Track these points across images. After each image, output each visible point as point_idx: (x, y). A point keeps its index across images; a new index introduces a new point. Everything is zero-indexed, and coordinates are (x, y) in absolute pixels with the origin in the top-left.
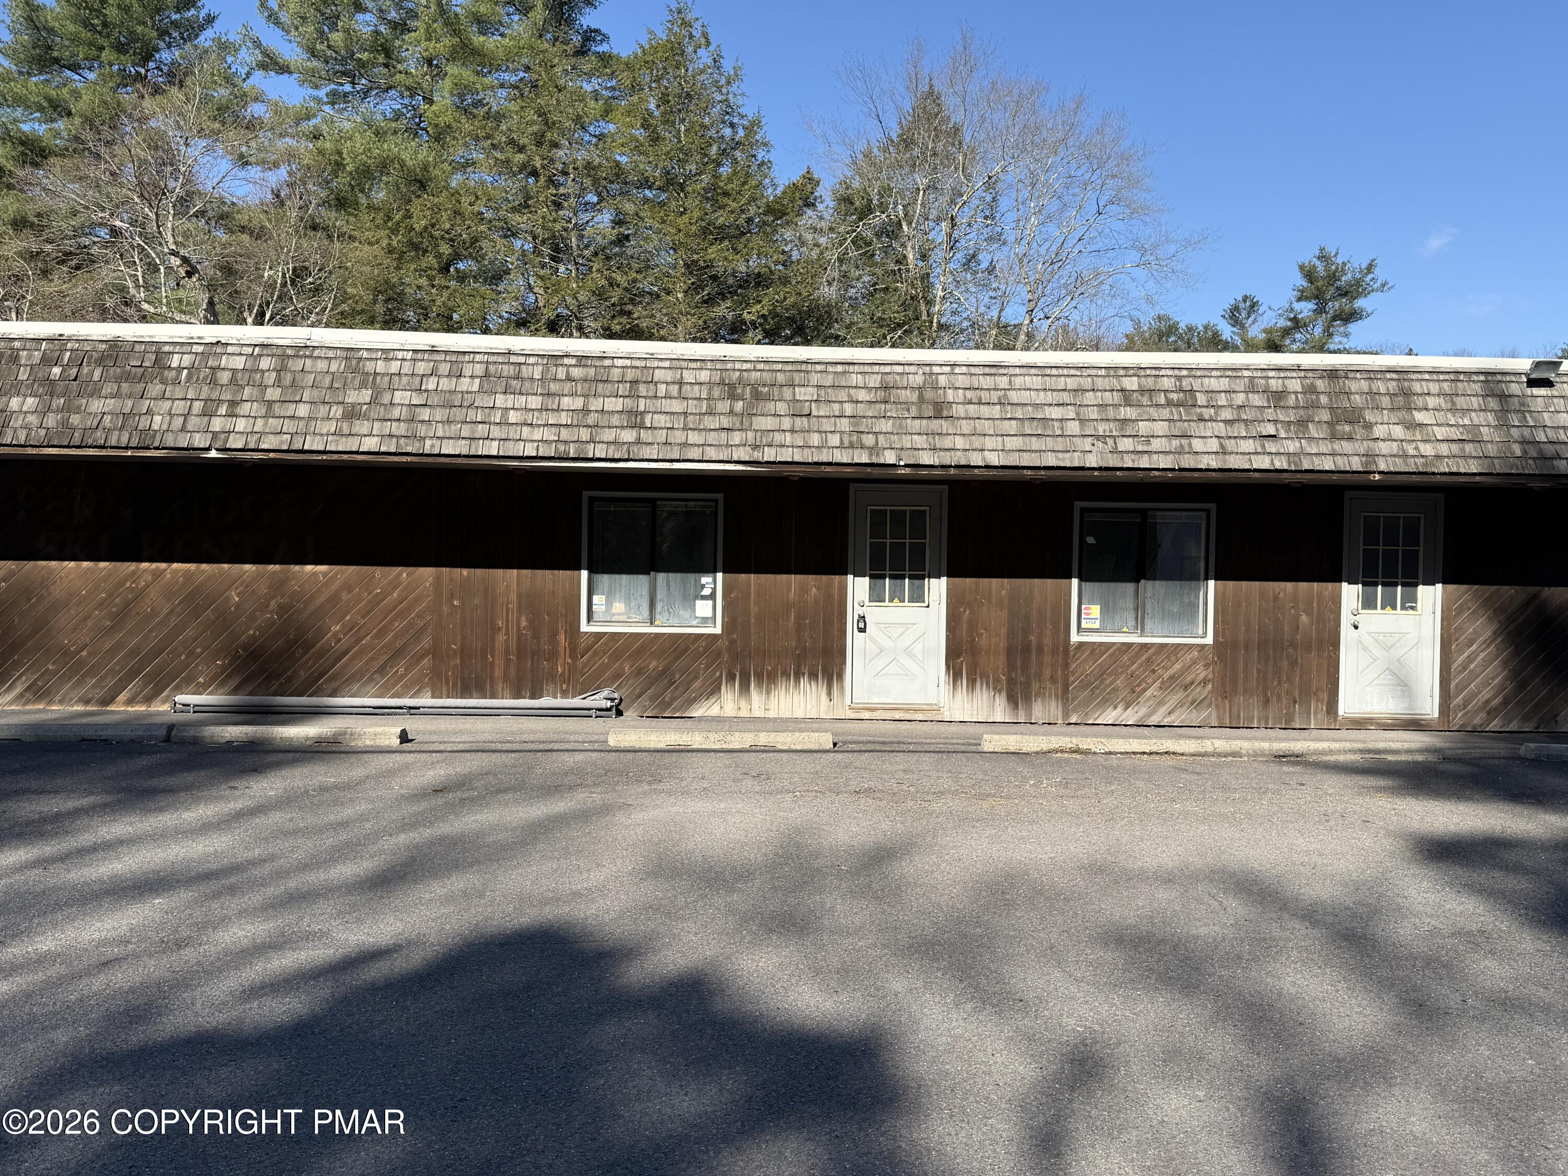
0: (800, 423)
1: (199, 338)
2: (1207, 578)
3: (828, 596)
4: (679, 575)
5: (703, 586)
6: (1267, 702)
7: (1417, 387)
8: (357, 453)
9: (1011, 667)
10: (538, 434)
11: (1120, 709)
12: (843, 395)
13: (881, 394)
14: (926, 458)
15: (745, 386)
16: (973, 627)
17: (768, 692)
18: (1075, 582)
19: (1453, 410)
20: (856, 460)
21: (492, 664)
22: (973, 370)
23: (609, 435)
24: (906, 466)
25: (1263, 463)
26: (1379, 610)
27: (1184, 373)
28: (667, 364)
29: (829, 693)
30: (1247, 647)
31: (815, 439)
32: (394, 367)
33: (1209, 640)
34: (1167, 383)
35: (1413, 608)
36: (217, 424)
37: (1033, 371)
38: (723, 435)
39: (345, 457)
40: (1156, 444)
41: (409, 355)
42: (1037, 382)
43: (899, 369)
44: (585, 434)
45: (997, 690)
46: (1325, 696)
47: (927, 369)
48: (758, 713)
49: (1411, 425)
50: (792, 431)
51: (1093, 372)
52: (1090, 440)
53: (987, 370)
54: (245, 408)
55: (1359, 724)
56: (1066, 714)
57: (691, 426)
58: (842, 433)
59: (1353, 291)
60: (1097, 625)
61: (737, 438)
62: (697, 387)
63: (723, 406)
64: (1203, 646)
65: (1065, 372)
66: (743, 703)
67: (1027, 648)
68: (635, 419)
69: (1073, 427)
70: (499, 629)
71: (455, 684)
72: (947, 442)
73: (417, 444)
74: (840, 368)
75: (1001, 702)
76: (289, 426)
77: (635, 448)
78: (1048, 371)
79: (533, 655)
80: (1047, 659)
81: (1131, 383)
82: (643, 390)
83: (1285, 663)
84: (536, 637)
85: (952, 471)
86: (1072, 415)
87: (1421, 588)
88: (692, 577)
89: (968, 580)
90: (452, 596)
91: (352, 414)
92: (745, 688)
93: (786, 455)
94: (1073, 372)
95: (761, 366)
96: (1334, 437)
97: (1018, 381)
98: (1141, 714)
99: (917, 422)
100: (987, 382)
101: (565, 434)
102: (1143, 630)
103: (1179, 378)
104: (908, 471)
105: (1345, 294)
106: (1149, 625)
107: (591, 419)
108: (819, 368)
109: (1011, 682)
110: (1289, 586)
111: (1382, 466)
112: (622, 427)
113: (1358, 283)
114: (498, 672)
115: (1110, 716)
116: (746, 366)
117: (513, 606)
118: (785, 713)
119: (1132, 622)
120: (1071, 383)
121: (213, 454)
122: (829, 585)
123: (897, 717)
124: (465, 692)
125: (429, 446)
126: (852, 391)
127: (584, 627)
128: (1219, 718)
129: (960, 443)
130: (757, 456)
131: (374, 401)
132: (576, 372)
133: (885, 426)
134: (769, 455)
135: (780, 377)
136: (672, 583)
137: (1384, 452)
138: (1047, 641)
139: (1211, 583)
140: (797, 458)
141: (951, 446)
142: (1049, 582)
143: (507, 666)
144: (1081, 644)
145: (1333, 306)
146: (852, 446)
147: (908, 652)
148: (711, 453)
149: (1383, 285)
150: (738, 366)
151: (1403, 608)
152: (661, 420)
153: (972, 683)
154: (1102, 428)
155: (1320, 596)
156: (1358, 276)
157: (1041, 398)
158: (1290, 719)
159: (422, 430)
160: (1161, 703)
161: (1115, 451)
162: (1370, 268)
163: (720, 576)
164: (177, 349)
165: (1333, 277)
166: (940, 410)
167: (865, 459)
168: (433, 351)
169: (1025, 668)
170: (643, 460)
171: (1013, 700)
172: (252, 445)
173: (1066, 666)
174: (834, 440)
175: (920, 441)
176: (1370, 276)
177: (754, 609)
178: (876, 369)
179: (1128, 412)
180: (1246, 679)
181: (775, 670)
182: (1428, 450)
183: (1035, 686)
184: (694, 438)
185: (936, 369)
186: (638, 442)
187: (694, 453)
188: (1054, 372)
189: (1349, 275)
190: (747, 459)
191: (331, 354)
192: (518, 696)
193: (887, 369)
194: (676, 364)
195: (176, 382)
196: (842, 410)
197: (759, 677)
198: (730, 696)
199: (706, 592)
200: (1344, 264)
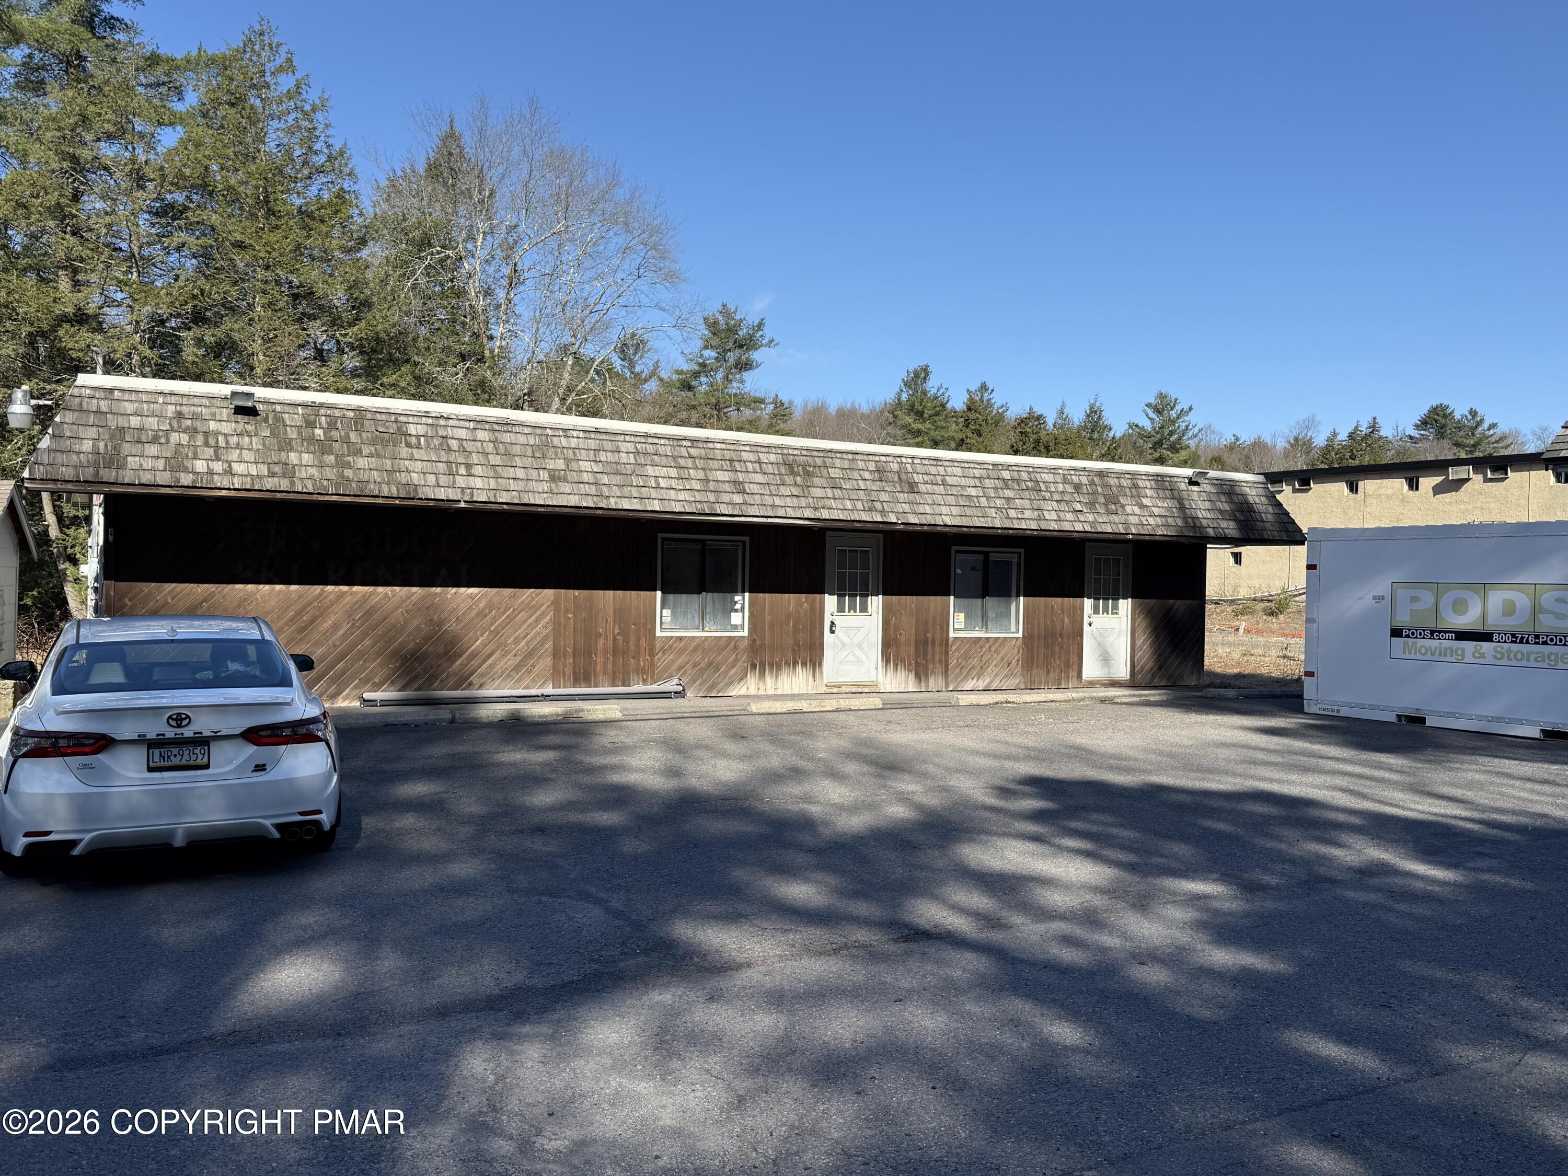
0: (838, 493)
1: (425, 412)
2: (1018, 596)
3: (813, 608)
4: (721, 595)
5: (736, 603)
6: (1048, 672)
7: (1140, 483)
8: (566, 507)
9: (917, 654)
10: (682, 496)
11: (975, 680)
12: (856, 475)
13: (877, 476)
14: (913, 519)
15: (798, 466)
16: (896, 628)
17: (777, 677)
18: (952, 598)
19: (1159, 498)
20: (875, 520)
21: (595, 662)
22: (924, 462)
23: (725, 498)
24: (902, 524)
25: (1079, 527)
26: (1101, 615)
27: (1031, 469)
28: (748, 448)
29: (814, 676)
30: (1038, 638)
31: (849, 504)
32: (574, 443)
33: (1020, 635)
34: (1025, 476)
35: (1116, 613)
36: (461, 481)
37: (956, 464)
38: (795, 499)
39: (557, 509)
40: (1028, 514)
41: (581, 434)
42: (958, 471)
43: (883, 459)
44: (712, 497)
45: (910, 671)
46: (1076, 667)
47: (899, 459)
48: (770, 692)
49: (1142, 506)
50: (834, 498)
51: (986, 466)
52: (993, 510)
53: (931, 462)
54: (477, 470)
55: (1092, 684)
56: (947, 685)
57: (774, 493)
58: (862, 500)
59: (747, 344)
60: (962, 627)
61: (803, 502)
62: (770, 466)
63: (789, 480)
64: (1017, 639)
65: (972, 465)
66: (761, 685)
67: (926, 642)
68: (739, 487)
69: (984, 501)
70: (601, 635)
71: (569, 678)
72: (921, 509)
73: (605, 501)
74: (850, 456)
75: (912, 677)
76: (513, 485)
77: (744, 507)
78: (963, 465)
79: (624, 653)
80: (937, 649)
81: (1006, 475)
82: (737, 466)
83: (1057, 648)
84: (626, 641)
85: (926, 528)
86: (981, 494)
87: (1121, 601)
88: (729, 595)
89: (894, 597)
90: (567, 611)
91: (555, 477)
92: (762, 674)
93: (836, 515)
94: (976, 466)
95: (804, 453)
96: (1108, 512)
97: (949, 469)
98: (986, 683)
99: (901, 495)
100: (933, 470)
101: (698, 496)
102: (987, 629)
103: (1029, 473)
104: (902, 526)
105: (741, 346)
106: (989, 627)
107: (712, 486)
108: (839, 455)
109: (917, 663)
110: (1059, 600)
111: (1134, 531)
112: (733, 492)
113: (751, 337)
114: (599, 668)
115: (970, 685)
116: (796, 452)
117: (610, 620)
118: (787, 691)
119: (980, 624)
120: (977, 473)
121: (462, 505)
122: (814, 601)
123: (854, 690)
124: (576, 682)
125: (613, 503)
126: (861, 472)
127: (658, 633)
128: (1025, 683)
129: (928, 509)
130: (818, 515)
131: (568, 469)
132: (693, 452)
133: (884, 497)
134: (825, 514)
135: (819, 461)
136: (716, 600)
137: (1133, 522)
138: (938, 637)
139: (1022, 598)
140: (841, 517)
141: (923, 511)
142: (939, 598)
143: (605, 663)
144: (956, 638)
145: (732, 357)
146: (870, 510)
147: (859, 646)
148: (791, 513)
149: (771, 342)
150: (791, 452)
151: (1112, 613)
152: (755, 488)
153: (896, 665)
154: (999, 503)
155: (1074, 606)
156: (751, 332)
157: (963, 482)
158: (1059, 684)
159: (606, 491)
160: (996, 675)
161: (1008, 518)
162: (760, 326)
163: (747, 595)
164: (411, 419)
165: (732, 330)
166: (912, 488)
167: (879, 519)
168: (597, 431)
169: (925, 655)
170: (750, 516)
171: (918, 676)
172: (492, 500)
173: (947, 653)
174: (859, 505)
175: (906, 508)
176: (760, 333)
177: (768, 618)
178: (871, 458)
179: (1008, 493)
180: (1038, 658)
181: (781, 660)
182: (1151, 521)
183: (931, 667)
184: (778, 501)
185: (904, 460)
186: (745, 503)
187: (781, 512)
188: (966, 465)
189: (745, 331)
190: (812, 517)
191: (526, 430)
192: (614, 685)
193: (877, 458)
194: (754, 448)
195: (418, 447)
196: (858, 484)
197: (771, 666)
198: (753, 681)
199: (738, 606)
200: (741, 320)
